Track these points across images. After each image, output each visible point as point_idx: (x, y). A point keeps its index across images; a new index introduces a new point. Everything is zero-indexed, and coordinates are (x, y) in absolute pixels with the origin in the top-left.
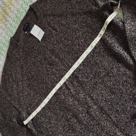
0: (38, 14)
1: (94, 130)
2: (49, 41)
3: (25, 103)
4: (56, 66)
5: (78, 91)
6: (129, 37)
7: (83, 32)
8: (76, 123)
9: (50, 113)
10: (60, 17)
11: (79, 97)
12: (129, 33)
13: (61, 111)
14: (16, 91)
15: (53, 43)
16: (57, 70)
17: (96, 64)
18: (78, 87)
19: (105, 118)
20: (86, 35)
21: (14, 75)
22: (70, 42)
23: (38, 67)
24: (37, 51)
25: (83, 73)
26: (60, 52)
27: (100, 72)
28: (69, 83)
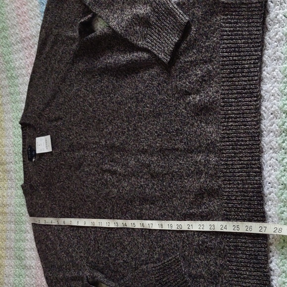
0: (32, 122)
1: (174, 191)
2: (60, 140)
3: (81, 257)
4: (85, 161)
5: (125, 162)
6: (123, 31)
7: (85, 85)
8: (151, 208)
9: (117, 233)
10: (54, 98)
11: (131, 168)
12: (119, 28)
13: (125, 215)
14: (63, 253)
15: (66, 138)
16: (89, 165)
17: (120, 104)
18: (122, 156)
19: (172, 158)
20: (90, 85)
21: (50, 233)
22: (81, 113)
23: (68, 187)
24: (56, 169)
25: (116, 132)
26: (79, 137)
27: (129, 107)
28: (110, 165)
